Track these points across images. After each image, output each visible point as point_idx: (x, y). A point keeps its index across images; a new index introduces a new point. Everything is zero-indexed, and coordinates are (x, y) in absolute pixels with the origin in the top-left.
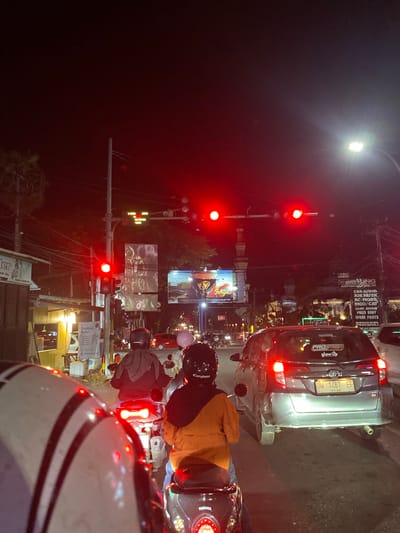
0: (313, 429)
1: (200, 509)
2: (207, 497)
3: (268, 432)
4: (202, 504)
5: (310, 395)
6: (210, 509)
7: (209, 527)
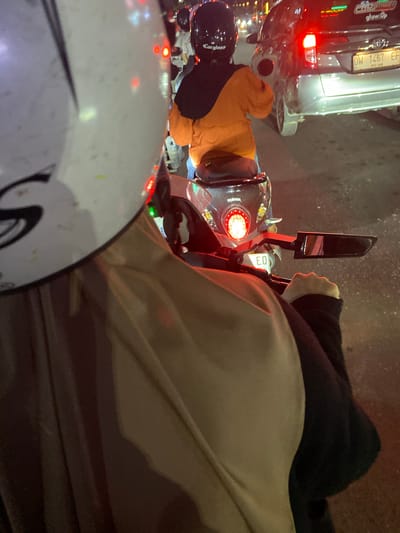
0: (342, 114)
1: (229, 200)
2: (235, 189)
3: (291, 122)
4: (231, 196)
5: (345, 73)
6: (239, 200)
7: (239, 216)
